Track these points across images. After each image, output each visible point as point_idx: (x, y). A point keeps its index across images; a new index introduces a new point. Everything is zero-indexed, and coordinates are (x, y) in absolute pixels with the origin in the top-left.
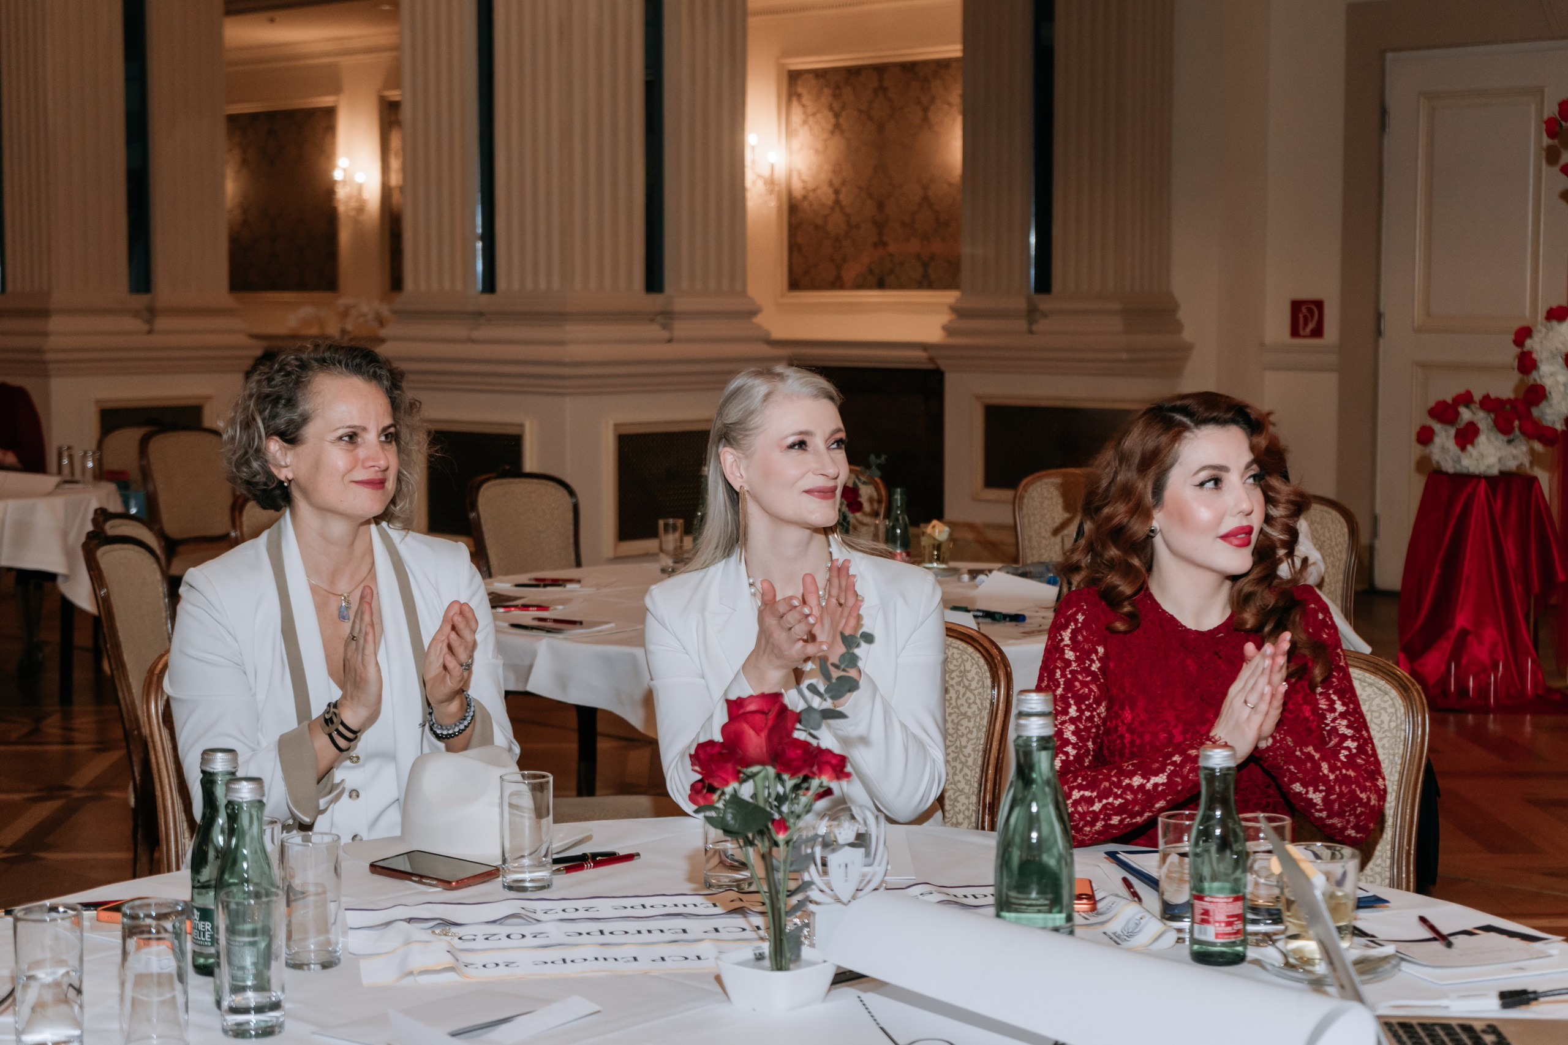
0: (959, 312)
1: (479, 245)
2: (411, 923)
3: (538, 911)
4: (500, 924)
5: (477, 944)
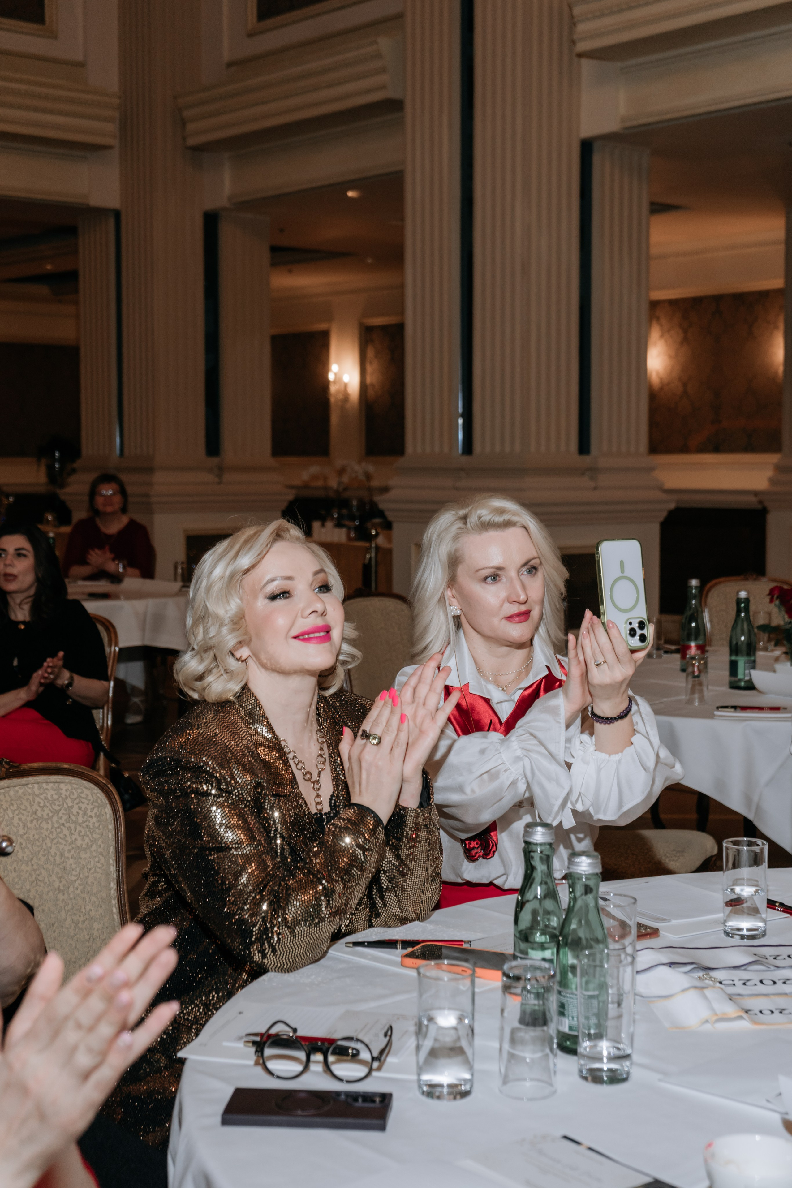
0: (779, 468)
1: (460, 421)
2: (673, 968)
3: (768, 957)
4: (745, 970)
5: (739, 989)
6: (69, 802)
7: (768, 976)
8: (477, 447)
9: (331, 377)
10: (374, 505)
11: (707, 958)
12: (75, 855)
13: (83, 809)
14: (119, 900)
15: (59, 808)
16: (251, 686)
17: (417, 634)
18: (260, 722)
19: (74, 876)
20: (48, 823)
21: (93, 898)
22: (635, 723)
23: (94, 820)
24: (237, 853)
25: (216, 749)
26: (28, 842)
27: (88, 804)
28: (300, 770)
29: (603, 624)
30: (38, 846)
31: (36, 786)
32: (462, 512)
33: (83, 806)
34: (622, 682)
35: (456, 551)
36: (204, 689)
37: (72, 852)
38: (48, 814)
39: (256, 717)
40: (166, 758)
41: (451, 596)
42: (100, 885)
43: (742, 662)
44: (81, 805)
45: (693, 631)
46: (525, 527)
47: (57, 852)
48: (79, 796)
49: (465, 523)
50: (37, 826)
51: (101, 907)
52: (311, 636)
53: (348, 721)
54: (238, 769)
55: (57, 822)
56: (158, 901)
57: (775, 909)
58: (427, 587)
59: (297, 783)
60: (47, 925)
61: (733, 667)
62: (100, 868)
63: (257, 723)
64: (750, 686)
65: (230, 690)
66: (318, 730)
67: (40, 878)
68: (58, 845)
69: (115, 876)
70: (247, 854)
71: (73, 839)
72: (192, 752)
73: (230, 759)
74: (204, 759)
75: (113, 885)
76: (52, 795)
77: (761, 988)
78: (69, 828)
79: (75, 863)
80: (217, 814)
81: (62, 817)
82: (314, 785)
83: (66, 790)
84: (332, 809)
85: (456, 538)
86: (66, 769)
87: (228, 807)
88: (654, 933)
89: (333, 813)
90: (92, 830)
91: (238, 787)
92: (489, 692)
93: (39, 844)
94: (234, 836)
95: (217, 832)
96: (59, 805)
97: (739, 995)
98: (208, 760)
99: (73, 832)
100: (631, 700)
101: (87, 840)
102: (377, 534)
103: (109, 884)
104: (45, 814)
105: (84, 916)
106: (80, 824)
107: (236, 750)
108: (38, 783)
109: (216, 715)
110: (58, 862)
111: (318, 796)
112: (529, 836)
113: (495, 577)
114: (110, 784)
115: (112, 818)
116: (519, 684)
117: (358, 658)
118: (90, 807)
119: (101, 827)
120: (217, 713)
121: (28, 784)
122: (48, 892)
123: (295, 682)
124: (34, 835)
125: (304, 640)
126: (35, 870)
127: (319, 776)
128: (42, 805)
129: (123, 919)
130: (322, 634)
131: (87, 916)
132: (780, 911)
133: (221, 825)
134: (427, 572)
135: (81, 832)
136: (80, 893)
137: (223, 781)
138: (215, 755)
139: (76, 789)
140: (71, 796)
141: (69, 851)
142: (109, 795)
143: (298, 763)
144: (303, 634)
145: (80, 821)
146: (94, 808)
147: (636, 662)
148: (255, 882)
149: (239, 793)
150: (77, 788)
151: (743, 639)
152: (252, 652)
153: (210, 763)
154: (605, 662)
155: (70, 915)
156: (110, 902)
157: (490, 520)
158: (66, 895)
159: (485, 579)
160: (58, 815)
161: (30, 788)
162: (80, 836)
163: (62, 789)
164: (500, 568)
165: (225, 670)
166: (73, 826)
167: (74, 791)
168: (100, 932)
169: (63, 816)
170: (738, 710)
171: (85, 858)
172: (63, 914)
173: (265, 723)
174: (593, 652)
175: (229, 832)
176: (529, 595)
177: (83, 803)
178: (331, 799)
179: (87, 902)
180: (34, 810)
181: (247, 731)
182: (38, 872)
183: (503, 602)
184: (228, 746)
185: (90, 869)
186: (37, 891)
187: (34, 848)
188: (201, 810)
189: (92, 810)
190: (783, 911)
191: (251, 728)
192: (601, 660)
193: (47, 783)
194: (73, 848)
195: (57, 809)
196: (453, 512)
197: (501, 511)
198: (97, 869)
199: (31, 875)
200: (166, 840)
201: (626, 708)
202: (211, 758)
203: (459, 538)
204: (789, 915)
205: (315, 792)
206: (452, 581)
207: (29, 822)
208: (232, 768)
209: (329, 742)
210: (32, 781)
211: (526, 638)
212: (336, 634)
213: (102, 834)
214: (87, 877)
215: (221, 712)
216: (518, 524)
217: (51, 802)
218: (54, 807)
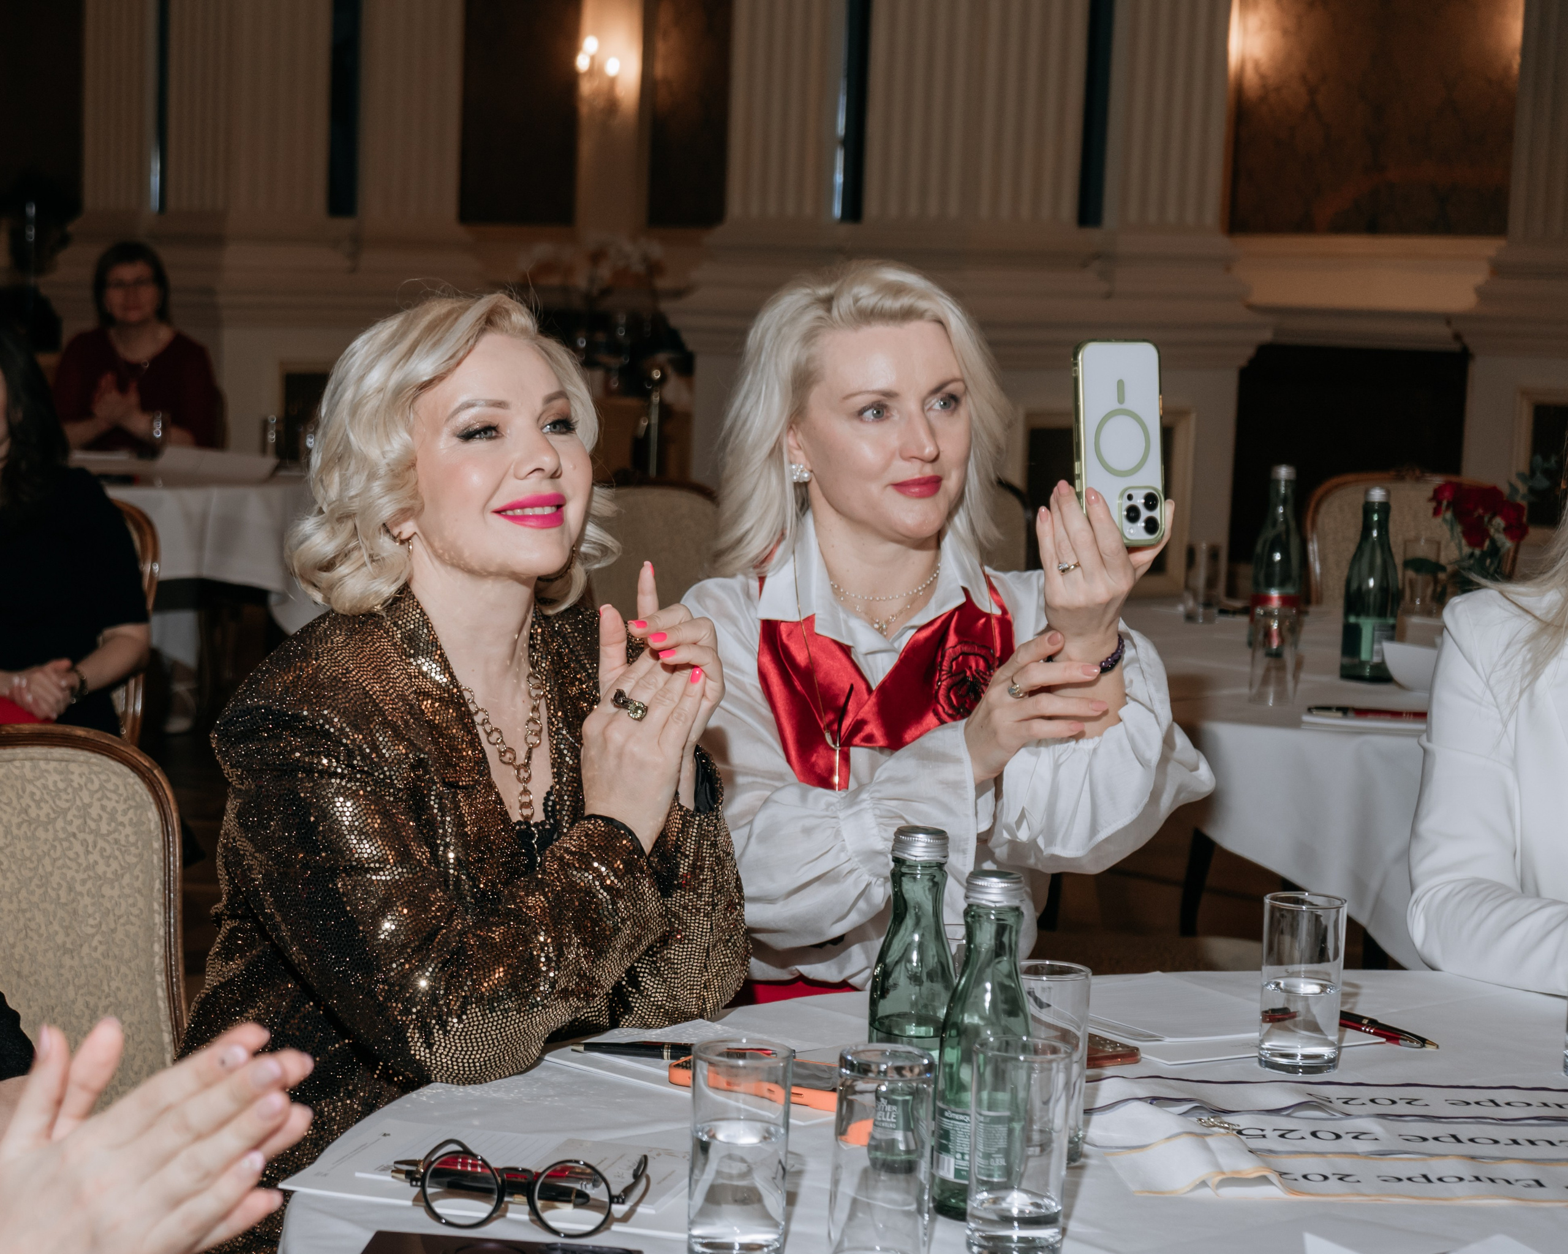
1: (839, 154)
2: (1155, 1105)
3: (1333, 1100)
4: (1288, 1115)
5: (1272, 1142)
6: (85, 795)
7: (1326, 1127)
8: (872, 206)
9: (582, 63)
10: (659, 320)
11: (1219, 1096)
12: (93, 890)
13: (109, 810)
14: (169, 976)
15: (67, 805)
16: (416, 588)
17: (727, 514)
18: (428, 654)
19: (92, 926)
20: (47, 830)
21: (123, 969)
22: (1127, 682)
23: (129, 830)
24: (379, 878)
25: (346, 697)
26: (12, 860)
27: (117, 802)
28: (494, 744)
29: (1079, 495)
30: (30, 869)
31: (28, 764)
32: (823, 291)
33: (110, 805)
34: (1108, 604)
35: (809, 360)
36: (331, 587)
37: (89, 884)
38: (48, 815)
39: (422, 645)
40: (259, 708)
41: (795, 445)
42: (136, 946)
43: (1368, 626)
44: (105, 802)
45: (1277, 569)
46: (940, 322)
47: (62, 882)
48: (102, 787)
49: (829, 310)
50: (29, 834)
51: (137, 984)
52: (529, 511)
53: (586, 661)
54: (385, 733)
55: (64, 829)
56: (236, 965)
57: (1360, 1030)
58: (751, 427)
59: (489, 767)
60: (42, 1008)
61: (1351, 639)
62: (137, 916)
63: (422, 655)
64: (1381, 675)
65: (377, 594)
66: (530, 675)
67: (33, 925)
68: (64, 870)
69: (162, 932)
70: (397, 881)
71: (91, 861)
72: (305, 700)
73: (372, 713)
74: (326, 712)
75: (158, 948)
76: (55, 782)
77: (1312, 1144)
78: (84, 842)
79: (93, 904)
80: (345, 809)
81: (72, 821)
82: (518, 773)
83: (81, 775)
84: (547, 817)
85: (809, 337)
86: (80, 737)
87: (365, 797)
88: (1130, 1055)
89: (550, 824)
90: (123, 849)
91: (383, 764)
92: (850, 632)
93: (31, 866)
94: (373, 848)
95: (344, 841)
96: (67, 801)
97: (1271, 1151)
98: (332, 715)
99: (90, 849)
100: (1121, 638)
101: (114, 865)
102: (664, 379)
103: (152, 946)
104: (42, 814)
105: (106, 998)
106: (103, 836)
107: (382, 700)
108: (32, 759)
109: (350, 637)
110: (63, 900)
111: (526, 792)
112: (903, 850)
113: (880, 409)
114: (156, 768)
115: (160, 830)
116: (910, 618)
117: (613, 553)
118: (121, 807)
119: (140, 844)
120: (352, 633)
121: (14, 760)
122: (46, 951)
123: (491, 590)
124: (23, 850)
125: (514, 518)
126: (24, 911)
127: (529, 758)
128: (37, 797)
129: (175, 1009)
130: (548, 510)
131: (112, 999)
132: (1369, 1032)
133: (351, 829)
134: (752, 398)
135: (105, 850)
136: (101, 957)
137: (357, 753)
138: (345, 707)
139: (97, 774)
140: (89, 786)
141: (84, 882)
142: (154, 787)
143: (492, 731)
144: (513, 507)
145: (104, 831)
146: (128, 809)
147: (1135, 570)
148: (410, 929)
149: (385, 775)
150: (100, 773)
151: (1371, 583)
152: (420, 527)
153: (336, 720)
154: (1077, 565)
155: (82, 995)
156: (153, 978)
157: (876, 303)
158: (76, 958)
159: (861, 413)
160: (65, 818)
161: (16, 767)
162: (102, 856)
163: (72, 773)
164: (890, 394)
165: (371, 556)
166: (90, 839)
167: (93, 777)
168: (133, 1028)
169: (74, 820)
170: (1351, 714)
171: (112, 897)
172: (71, 992)
173: (437, 657)
174: (1057, 546)
175: (365, 842)
176: (941, 449)
177: (110, 799)
178: (547, 799)
179: (113, 974)
180: (24, 805)
181: (404, 669)
182: (28, 915)
183: (892, 456)
184: (368, 691)
185: (120, 917)
186: (26, 947)
187: (23, 872)
188: (318, 801)
189: (125, 812)
190: (1375, 1034)
191: (411, 664)
192: (1070, 562)
193: (47, 760)
194: (90, 877)
195: (63, 806)
196: (808, 291)
197: (898, 290)
198: (131, 917)
199: (16, 918)
200: (257, 855)
201: (1113, 655)
202: (338, 712)
203: (816, 336)
204: (1384, 1040)
205: (520, 785)
206: (797, 416)
207: (14, 826)
208: (374, 731)
209: (549, 696)
210: (21, 756)
211: (930, 529)
212: (573, 512)
213: (140, 856)
214: (114, 931)
215: (359, 632)
216: (928, 314)
217: (53, 794)
218: (58, 802)
